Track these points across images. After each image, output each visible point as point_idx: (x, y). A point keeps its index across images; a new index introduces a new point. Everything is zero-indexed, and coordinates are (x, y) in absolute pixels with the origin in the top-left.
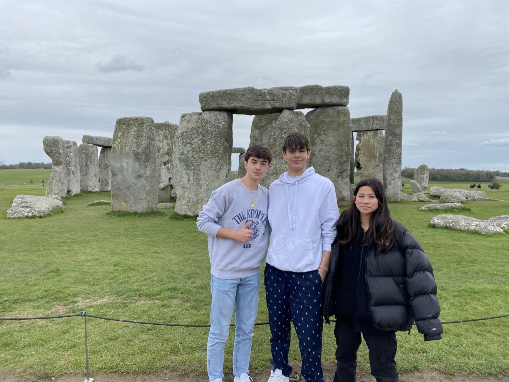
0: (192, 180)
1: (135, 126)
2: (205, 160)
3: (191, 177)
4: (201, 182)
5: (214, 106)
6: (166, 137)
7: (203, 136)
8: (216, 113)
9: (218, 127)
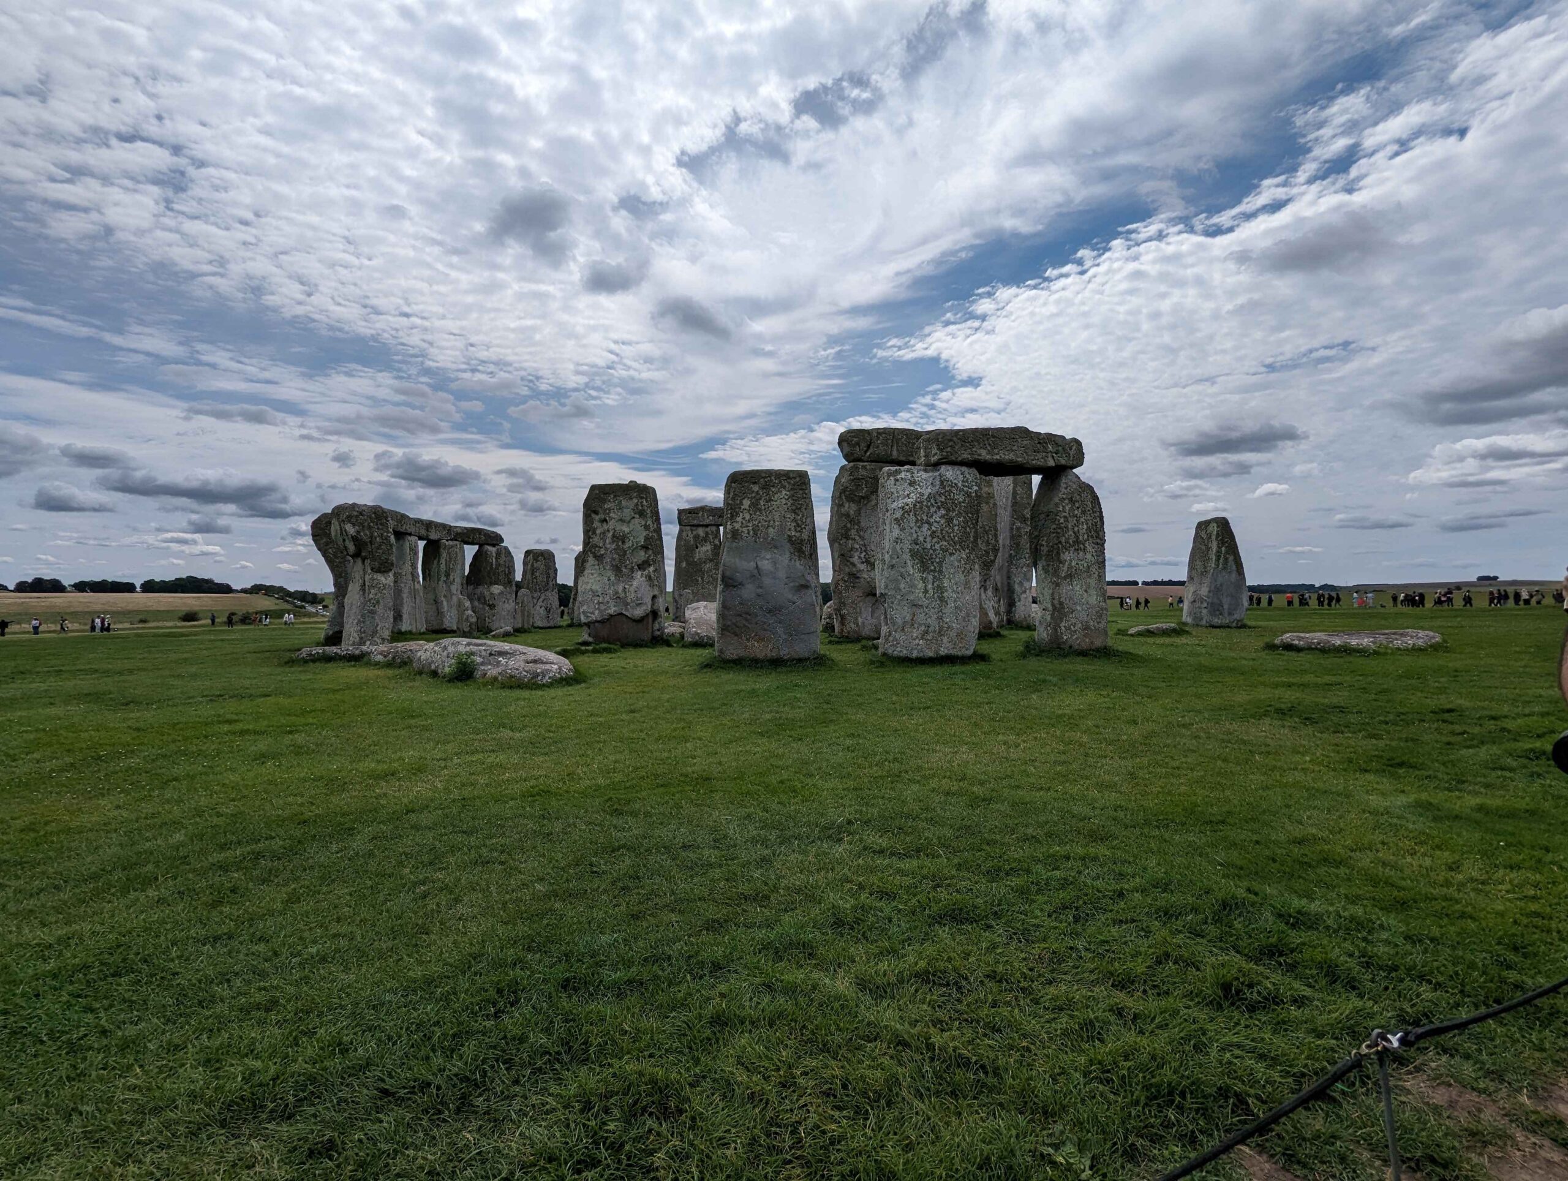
0: (931, 591)
1: (784, 487)
2: (951, 554)
3: (930, 586)
4: (945, 594)
5: (966, 456)
6: (642, 514)
7: (948, 510)
8: (964, 469)
9: (968, 494)
